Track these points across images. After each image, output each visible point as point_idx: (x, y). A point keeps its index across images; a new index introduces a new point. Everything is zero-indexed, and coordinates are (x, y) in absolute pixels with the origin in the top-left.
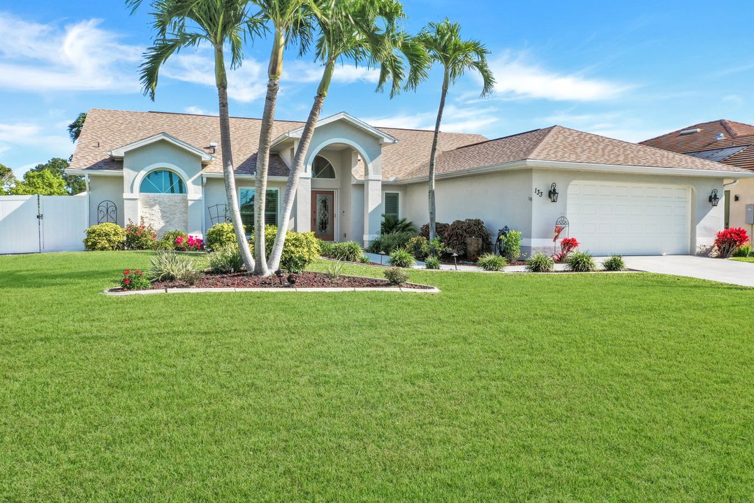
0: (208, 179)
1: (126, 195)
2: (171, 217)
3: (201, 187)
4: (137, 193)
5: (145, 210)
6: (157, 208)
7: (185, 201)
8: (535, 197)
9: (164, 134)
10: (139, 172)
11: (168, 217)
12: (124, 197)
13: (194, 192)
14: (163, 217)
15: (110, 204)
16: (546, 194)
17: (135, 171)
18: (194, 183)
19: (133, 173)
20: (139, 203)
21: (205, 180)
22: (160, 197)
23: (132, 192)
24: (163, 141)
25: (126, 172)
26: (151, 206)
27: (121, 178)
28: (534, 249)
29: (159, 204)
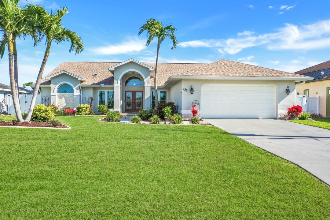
0: (82, 87)
1: (52, 94)
2: (69, 102)
3: (79, 90)
4: (56, 93)
5: (59, 99)
6: (63, 99)
7: (73, 96)
8: (183, 92)
9: (64, 71)
10: (56, 85)
11: (68, 102)
12: (51, 95)
13: (77, 93)
14: (66, 102)
15: (47, 97)
16: (189, 90)
17: (55, 85)
18: (77, 89)
19: (54, 86)
20: (57, 97)
21: (80, 88)
22: (64, 94)
23: (54, 93)
24: (64, 74)
25: (52, 86)
26: (61, 98)
27: (50, 88)
28: (183, 115)
29: (64, 97)
